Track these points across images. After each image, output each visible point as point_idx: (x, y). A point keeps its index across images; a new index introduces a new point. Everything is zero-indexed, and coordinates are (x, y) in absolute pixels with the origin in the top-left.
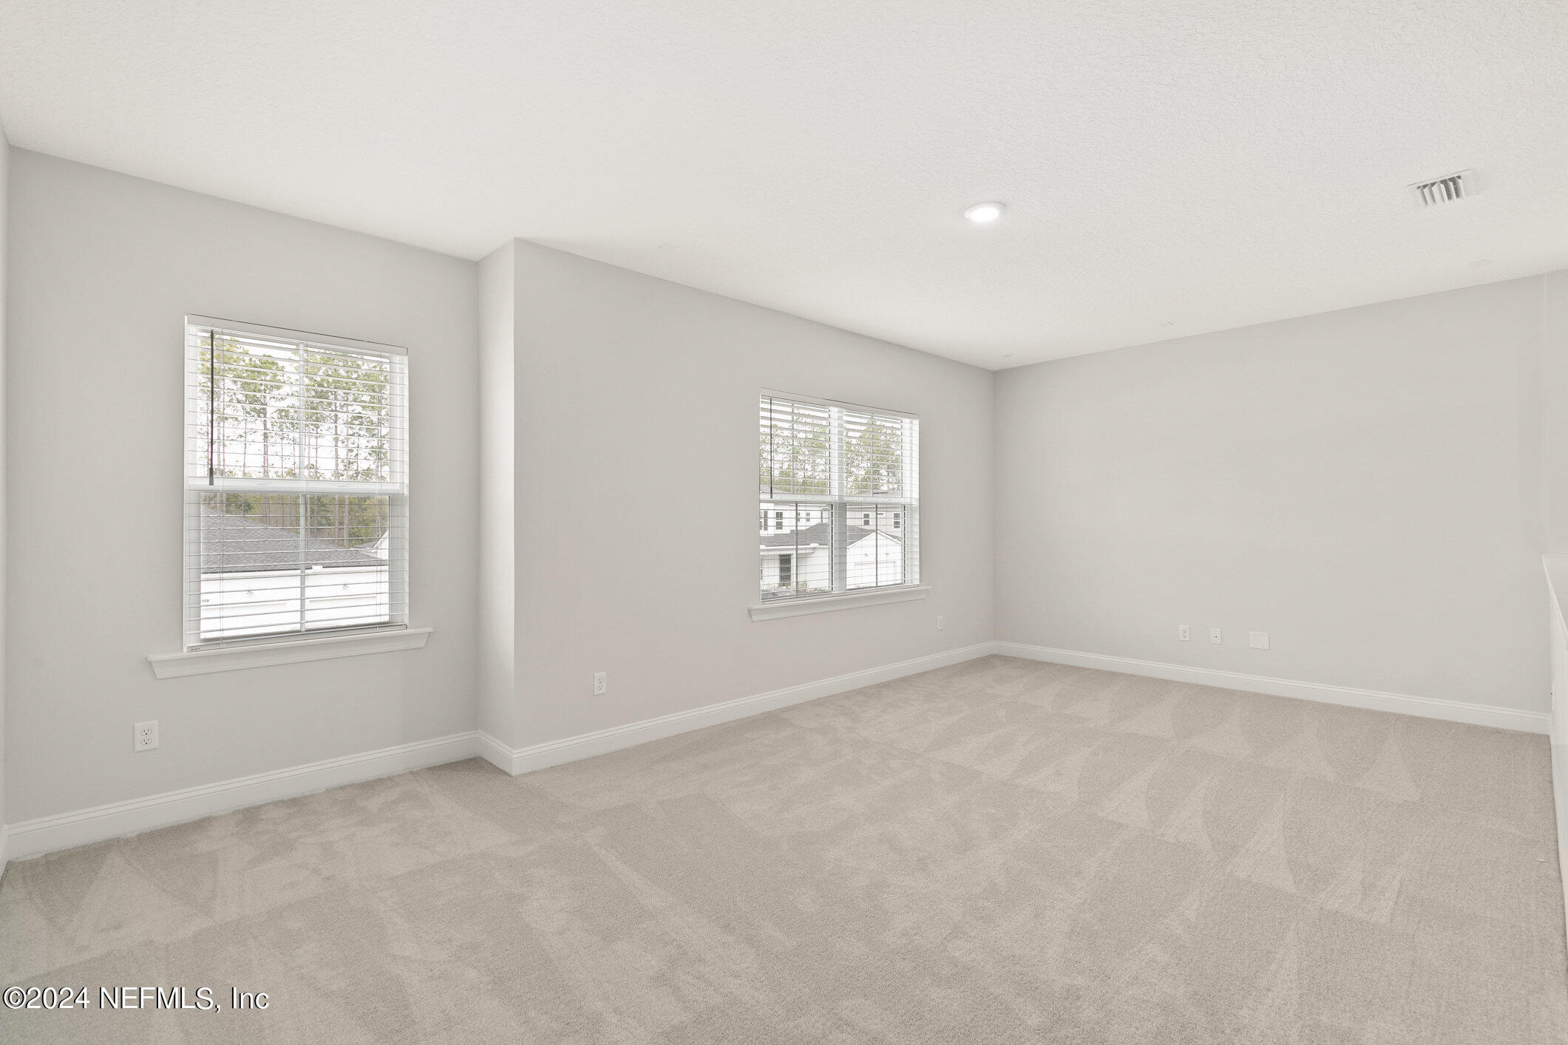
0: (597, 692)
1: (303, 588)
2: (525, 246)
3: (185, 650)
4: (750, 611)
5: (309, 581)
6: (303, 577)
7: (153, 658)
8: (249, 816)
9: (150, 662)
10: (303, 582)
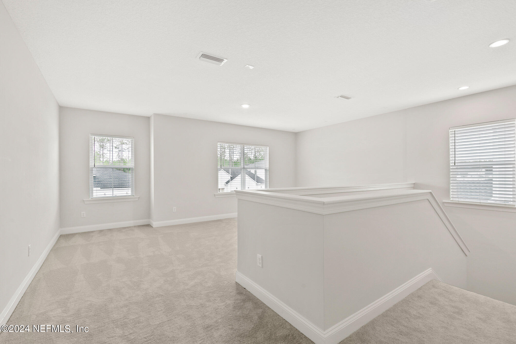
0: (174, 211)
1: (113, 192)
2: (156, 115)
3: (90, 199)
4: (215, 195)
5: (114, 191)
6: (113, 190)
7: (84, 200)
8: (101, 231)
9: (84, 201)
10: (113, 191)
